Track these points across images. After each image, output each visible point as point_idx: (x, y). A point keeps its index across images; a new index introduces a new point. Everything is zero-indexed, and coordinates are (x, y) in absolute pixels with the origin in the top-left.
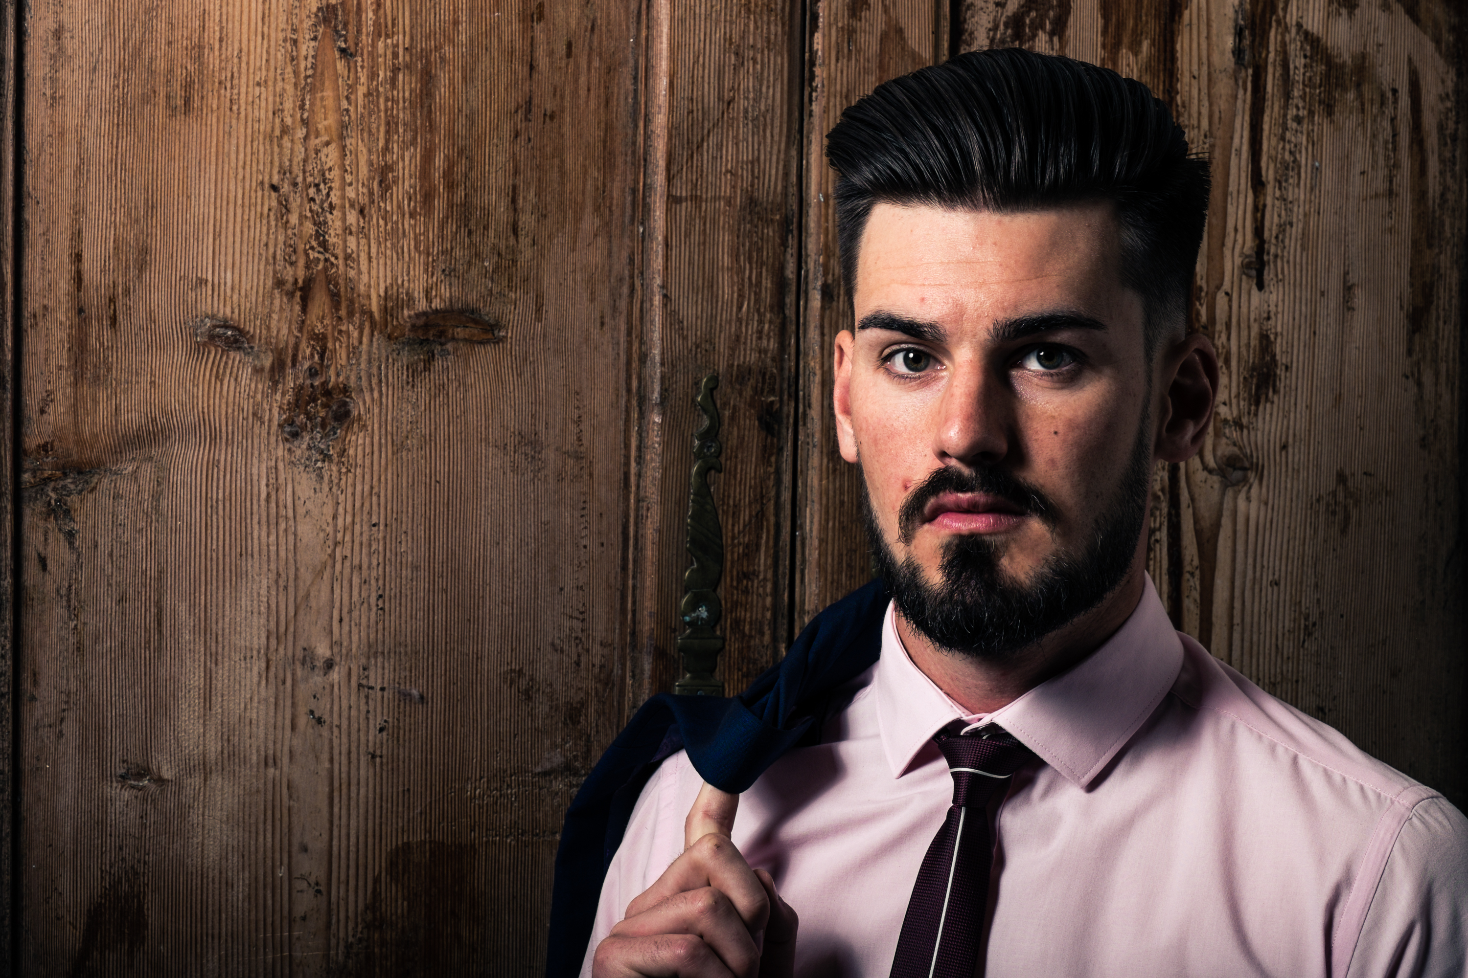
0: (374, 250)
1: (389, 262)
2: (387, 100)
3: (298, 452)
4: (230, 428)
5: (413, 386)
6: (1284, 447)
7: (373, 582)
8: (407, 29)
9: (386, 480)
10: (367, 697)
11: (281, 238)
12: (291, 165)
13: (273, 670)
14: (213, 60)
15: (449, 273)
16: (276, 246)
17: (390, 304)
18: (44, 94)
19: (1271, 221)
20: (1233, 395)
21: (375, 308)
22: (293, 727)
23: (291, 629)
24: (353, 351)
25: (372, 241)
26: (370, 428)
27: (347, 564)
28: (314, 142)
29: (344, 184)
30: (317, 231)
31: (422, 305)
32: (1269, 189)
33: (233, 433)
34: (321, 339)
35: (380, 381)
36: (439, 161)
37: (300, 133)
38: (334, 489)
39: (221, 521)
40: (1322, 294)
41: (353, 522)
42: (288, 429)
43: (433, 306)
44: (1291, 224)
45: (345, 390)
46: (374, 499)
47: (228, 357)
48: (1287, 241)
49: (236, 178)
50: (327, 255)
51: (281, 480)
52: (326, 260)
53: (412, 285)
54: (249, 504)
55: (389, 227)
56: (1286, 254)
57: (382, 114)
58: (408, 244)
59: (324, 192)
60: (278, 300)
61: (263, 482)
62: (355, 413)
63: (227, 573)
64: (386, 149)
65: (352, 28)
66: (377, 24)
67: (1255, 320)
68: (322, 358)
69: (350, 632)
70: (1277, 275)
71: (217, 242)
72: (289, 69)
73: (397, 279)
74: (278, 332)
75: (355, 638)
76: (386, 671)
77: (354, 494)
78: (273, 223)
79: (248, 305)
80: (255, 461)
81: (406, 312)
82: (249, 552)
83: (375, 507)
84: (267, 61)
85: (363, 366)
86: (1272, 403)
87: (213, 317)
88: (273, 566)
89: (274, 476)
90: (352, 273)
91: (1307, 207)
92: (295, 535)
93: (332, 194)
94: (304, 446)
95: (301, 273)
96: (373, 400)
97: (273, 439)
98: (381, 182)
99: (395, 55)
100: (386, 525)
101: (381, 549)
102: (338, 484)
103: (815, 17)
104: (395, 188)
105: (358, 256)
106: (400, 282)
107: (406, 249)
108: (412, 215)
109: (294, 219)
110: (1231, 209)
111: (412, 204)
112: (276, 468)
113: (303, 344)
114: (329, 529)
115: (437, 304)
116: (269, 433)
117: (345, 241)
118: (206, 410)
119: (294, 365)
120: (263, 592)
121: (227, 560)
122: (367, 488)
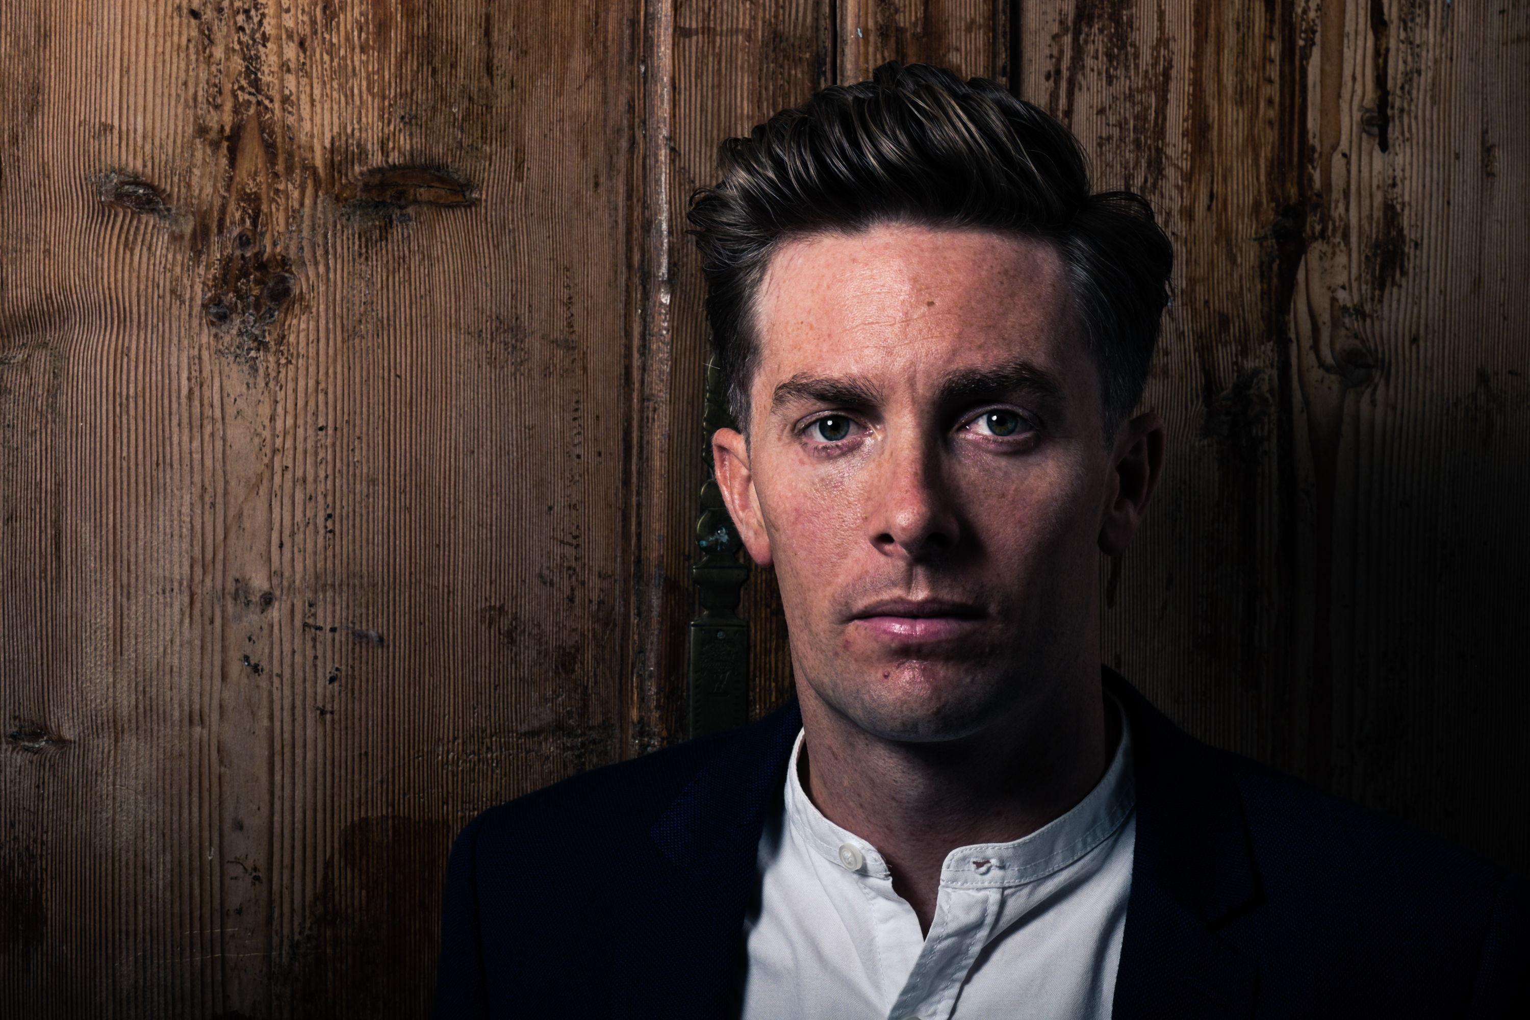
0: (317, 92)
1: (336, 107)
3: (227, 339)
4: (143, 308)
5: (367, 259)
6: (1415, 340)
7: (320, 498)
9: (335, 373)
10: (314, 640)
11: (203, 76)
13: (198, 605)
15: (409, 120)
16: (197, 85)
17: (337, 158)
19: (1396, 68)
20: (1353, 277)
21: (319, 163)
22: (224, 677)
23: (220, 556)
24: (294, 216)
25: (315, 81)
26: (314, 310)
27: (289, 475)
29: (280, 10)
30: (247, 68)
31: (377, 160)
32: (1393, 30)
33: (146, 314)
34: (252, 200)
35: (327, 252)
38: (272, 384)
39: (132, 422)
40: (1457, 156)
41: (295, 425)
42: (213, 310)
43: (390, 160)
44: (1419, 72)
45: (284, 262)
46: (321, 397)
47: (139, 221)
48: (1414, 92)
50: (260, 98)
51: (206, 373)
52: (259, 103)
53: (364, 135)
54: (166, 402)
55: (335, 64)
56: (1413, 108)
58: (358, 85)
59: (256, 20)
60: (201, 152)
61: (185, 375)
62: (297, 291)
63: (141, 487)
67: (1378, 187)
68: (255, 223)
69: (293, 559)
70: (1403, 134)
71: (125, 80)
73: (345, 128)
74: (201, 191)
75: (299, 567)
76: (338, 608)
77: (295, 391)
78: (193, 57)
79: (163, 157)
80: (174, 349)
81: (357, 168)
82: (168, 461)
83: (321, 407)
85: (306, 233)
86: (1400, 286)
87: (120, 171)
88: (197, 478)
89: (197, 367)
90: (291, 120)
91: (1438, 52)
92: (224, 439)
93: (265, 22)
94: (234, 332)
95: (228, 119)
96: (318, 275)
97: (195, 322)
98: (325, 8)
100: (336, 429)
101: (329, 457)
102: (276, 378)
104: (342, 16)
105: (298, 99)
106: (349, 131)
107: (356, 91)
108: (363, 50)
109: (219, 53)
110: (1348, 53)
111: (363, 35)
112: (200, 358)
113: (232, 206)
114: (267, 434)
115: (394, 158)
116: (190, 315)
117: (282, 80)
118: (113, 286)
119: (220, 232)
120: (186, 510)
121: (141, 469)
122: (311, 383)
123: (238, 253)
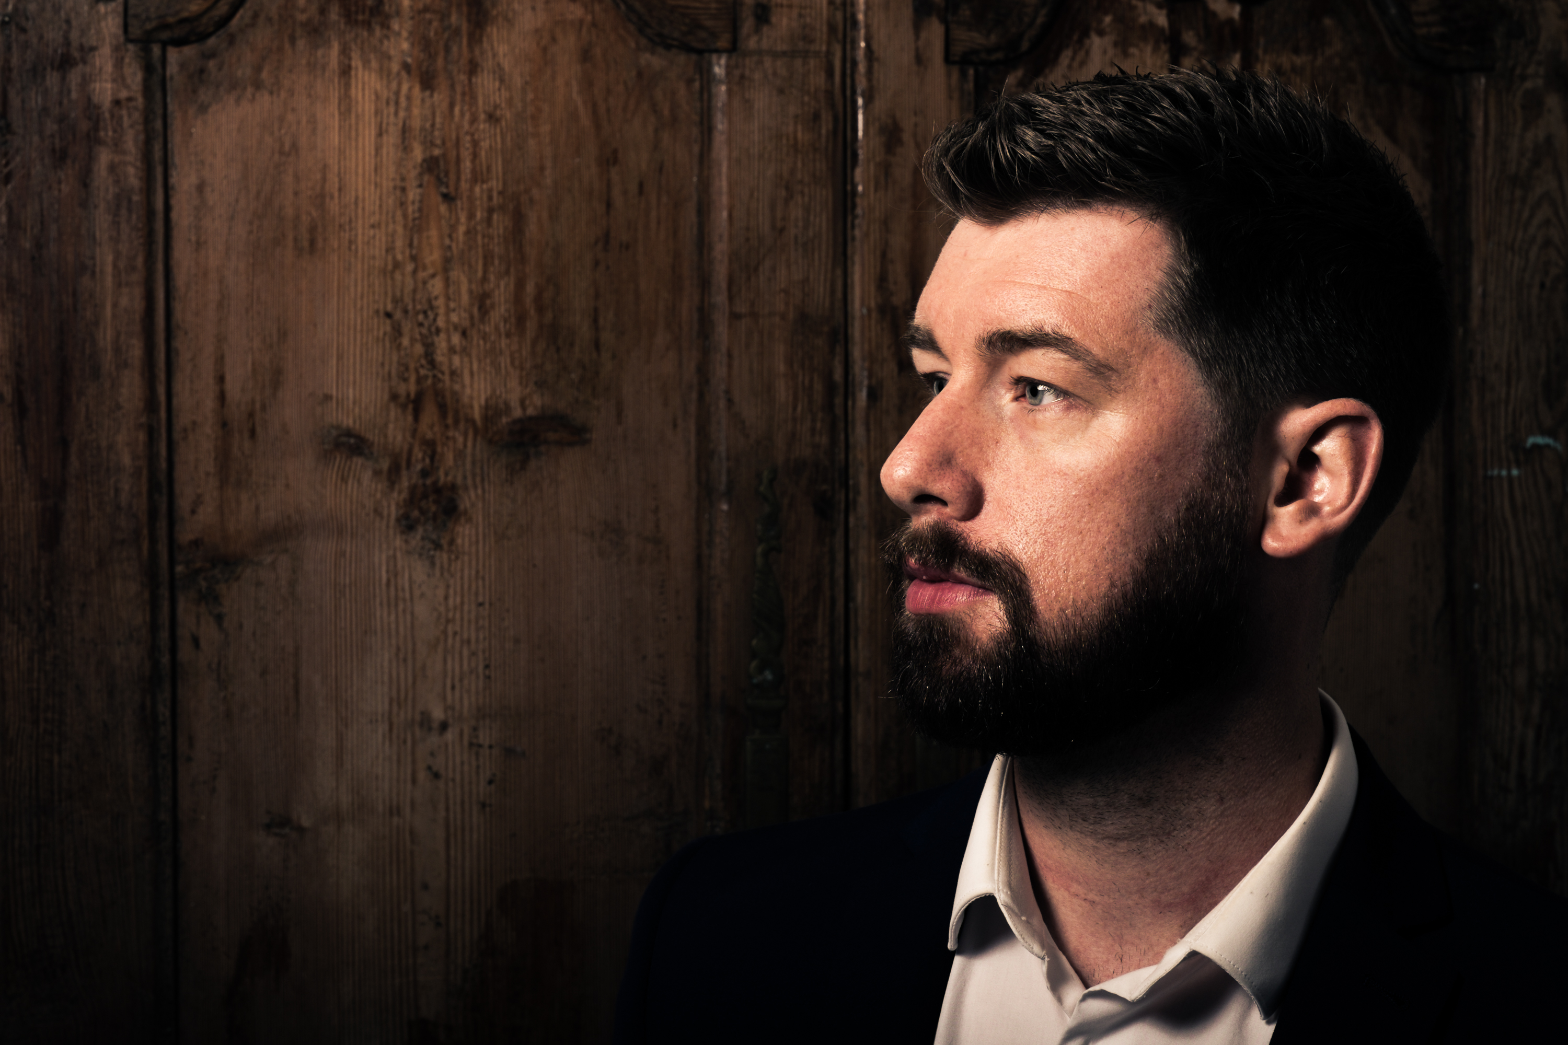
0: (475, 366)
1: (488, 377)
2: (484, 236)
3: (414, 543)
4: (354, 523)
5: (512, 483)
7: (481, 654)
8: (500, 174)
9: (490, 565)
10: (477, 754)
11: (395, 358)
12: (402, 295)
13: (395, 731)
14: (333, 207)
15: (540, 385)
16: (390, 365)
18: (190, 240)
21: (477, 416)
22: (414, 781)
23: (410, 696)
24: (460, 455)
25: (474, 359)
26: (475, 521)
28: (422, 275)
29: (448, 311)
30: (426, 352)
31: (517, 413)
33: (357, 527)
34: (430, 446)
35: (483, 480)
36: (530, 288)
37: (410, 267)
38: (446, 574)
39: (348, 603)
41: (462, 603)
42: (404, 522)
43: (528, 413)
45: (453, 487)
46: (480, 582)
47: (351, 462)
49: (355, 306)
50: (435, 372)
51: (399, 567)
52: (434, 376)
53: (509, 396)
54: (371, 588)
55: (488, 345)
57: (480, 250)
58: (505, 361)
59: (431, 317)
60: (393, 412)
61: (384, 569)
62: (462, 507)
63: (354, 648)
64: (485, 279)
65: (452, 176)
66: (474, 171)
68: (432, 459)
69: (461, 697)
71: (340, 363)
72: (399, 213)
73: (495, 391)
74: (394, 439)
75: (466, 702)
76: (494, 732)
77: (462, 578)
78: (388, 346)
79: (368, 416)
80: (377, 551)
81: (504, 420)
82: (373, 629)
83: (481, 589)
84: (381, 206)
85: (468, 466)
87: (338, 427)
88: (394, 642)
89: (393, 563)
90: (457, 387)
92: (412, 614)
93: (438, 319)
94: (418, 537)
95: (413, 388)
96: (477, 496)
97: (391, 532)
98: (480, 308)
99: (490, 198)
100: (491, 604)
101: (487, 624)
102: (449, 570)
103: (855, 155)
104: (492, 313)
105: (462, 372)
106: (498, 393)
107: (503, 365)
108: (508, 335)
109: (406, 342)
111: (508, 326)
112: (395, 557)
113: (416, 449)
114: (442, 609)
115: (530, 411)
116: (388, 527)
117: (450, 360)
118: (333, 507)
119: (408, 468)
120: (386, 664)
121: (354, 636)
122: (473, 573)
123: (420, 482)
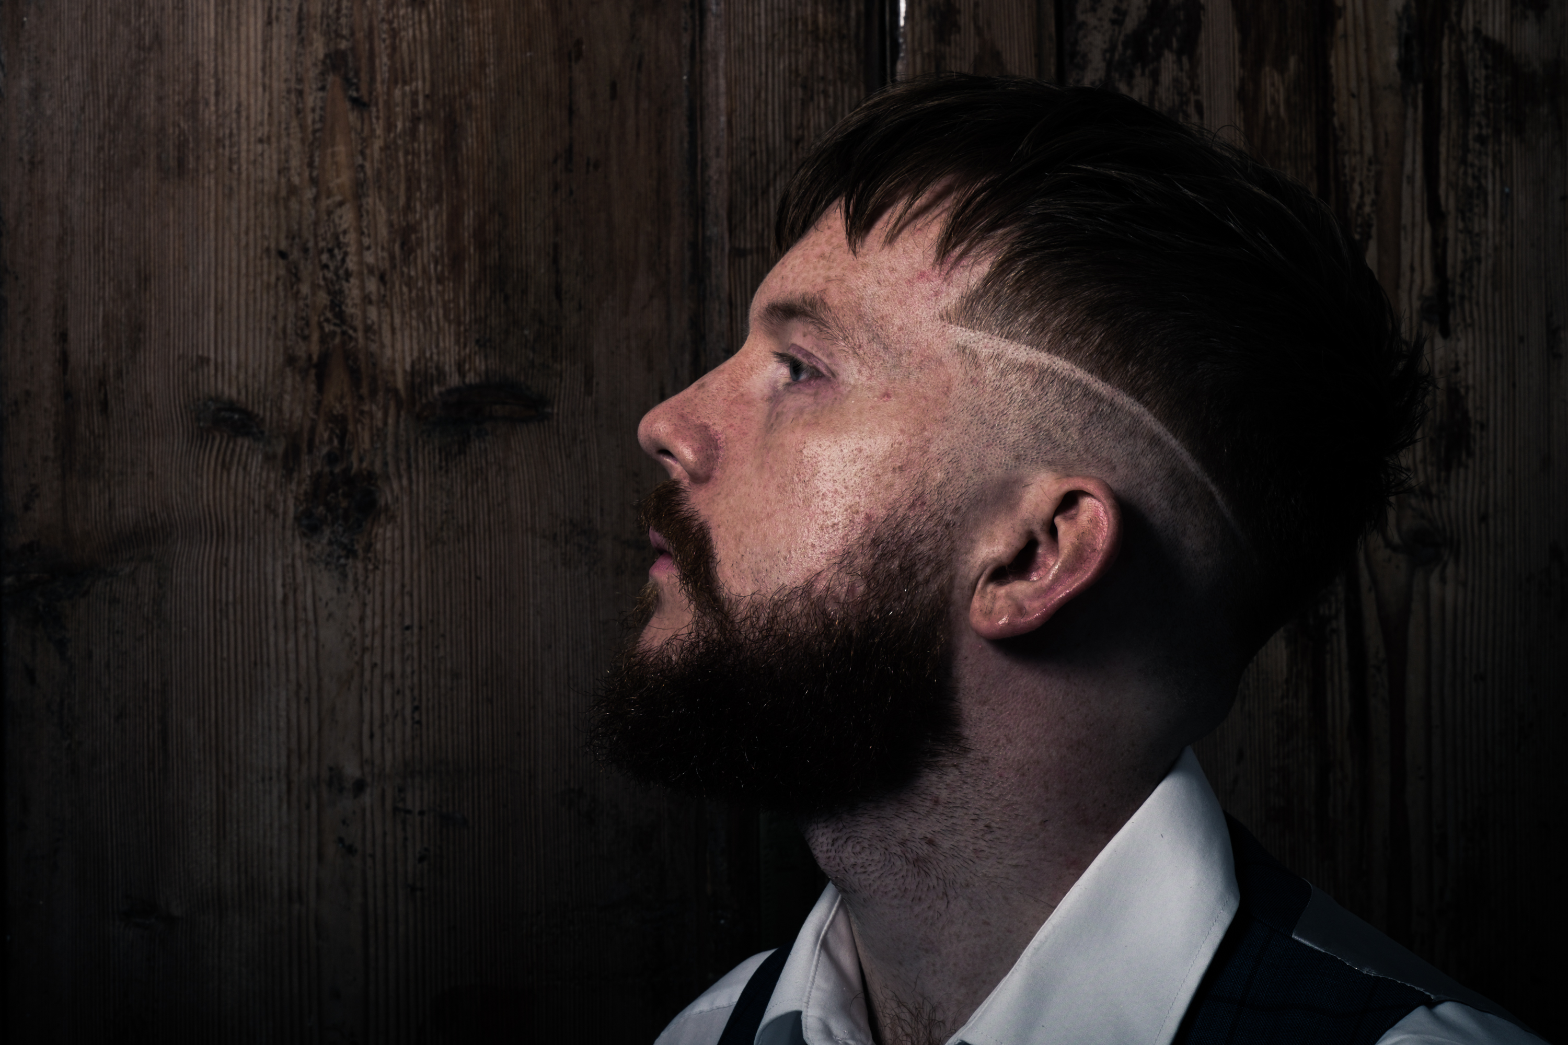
0: (397, 321)
1: (415, 334)
2: (406, 153)
3: (318, 548)
4: (239, 522)
5: (447, 471)
6: (1484, 518)
7: (408, 692)
8: (427, 75)
9: (419, 577)
10: (404, 822)
11: (291, 310)
12: (300, 229)
13: (295, 792)
14: (209, 115)
15: (484, 343)
16: (285, 319)
17: (418, 380)
18: (21, 159)
19: (1455, 256)
20: (1418, 459)
21: (400, 385)
22: (320, 857)
23: (315, 746)
24: (378, 434)
25: (395, 311)
26: (399, 520)
27: (377, 672)
28: (325, 203)
29: (362, 248)
30: (332, 301)
31: (454, 380)
32: (1451, 221)
33: (243, 528)
34: (339, 423)
35: (409, 466)
36: (469, 219)
37: (309, 194)
38: (361, 589)
39: (232, 626)
40: (1521, 339)
41: (383, 626)
42: (305, 522)
43: (467, 380)
44: (1479, 260)
45: (370, 476)
46: (407, 599)
47: (235, 443)
48: (1475, 280)
49: (238, 245)
50: (344, 328)
51: (299, 579)
52: (344, 333)
53: (442, 358)
54: (263, 606)
55: (414, 294)
56: (1474, 294)
57: (402, 171)
58: (436, 313)
59: (339, 257)
60: (290, 379)
61: (279, 582)
62: (382, 502)
63: (240, 685)
64: (408, 208)
65: (364, 76)
66: (392, 69)
67: (1441, 372)
68: (342, 441)
69: (383, 748)
70: (1464, 320)
71: (220, 316)
72: (294, 123)
73: (424, 353)
74: (292, 414)
75: (389, 756)
76: (426, 793)
77: (382, 594)
78: (282, 294)
79: (256, 385)
80: (269, 559)
81: (436, 389)
82: (265, 660)
83: (407, 608)
84: (270, 115)
85: (390, 449)
86: (1467, 467)
87: (217, 399)
88: (293, 676)
89: (291, 574)
90: (374, 347)
91: (1497, 239)
92: (317, 639)
93: (348, 259)
94: (325, 541)
95: (315, 348)
96: (401, 488)
97: (289, 534)
98: (403, 245)
99: (415, 104)
100: (420, 628)
101: (415, 654)
102: (365, 583)
103: (896, 45)
104: (419, 252)
105: (380, 328)
106: (428, 355)
107: (434, 319)
108: (440, 281)
109: (305, 289)
110: (1405, 245)
111: (439, 268)
112: (293, 566)
113: (321, 427)
114: (356, 634)
115: (471, 378)
116: (284, 527)
117: (364, 312)
118: (211, 503)
119: (310, 451)
120: (282, 704)
121: (240, 669)
122: (397, 587)
123: (327, 469)
